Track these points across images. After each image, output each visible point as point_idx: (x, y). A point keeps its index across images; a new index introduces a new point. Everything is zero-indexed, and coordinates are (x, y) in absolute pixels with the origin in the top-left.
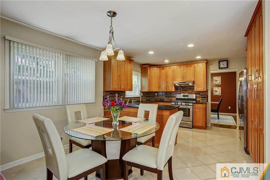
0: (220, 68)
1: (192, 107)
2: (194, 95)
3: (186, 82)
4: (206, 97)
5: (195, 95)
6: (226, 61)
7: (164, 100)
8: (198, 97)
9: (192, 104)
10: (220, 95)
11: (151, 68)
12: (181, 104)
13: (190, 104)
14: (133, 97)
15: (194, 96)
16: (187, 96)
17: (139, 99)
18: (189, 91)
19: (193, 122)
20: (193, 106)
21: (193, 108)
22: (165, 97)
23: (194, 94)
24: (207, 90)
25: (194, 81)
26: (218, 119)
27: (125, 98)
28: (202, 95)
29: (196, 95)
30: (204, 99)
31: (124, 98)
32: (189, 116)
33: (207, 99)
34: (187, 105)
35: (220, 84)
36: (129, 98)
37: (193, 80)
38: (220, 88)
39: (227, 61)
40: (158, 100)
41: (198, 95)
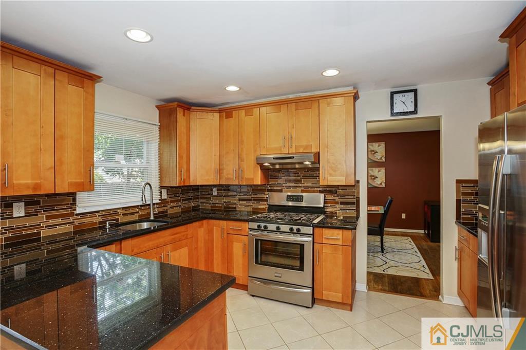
0: (392, 114)
1: (310, 239)
2: (320, 196)
3: (293, 157)
4: (353, 203)
5: (322, 195)
6: (413, 93)
7: (235, 208)
8: (330, 203)
9: (309, 230)
10: (384, 185)
11: (193, 115)
12: (278, 228)
13: (304, 229)
14: (119, 208)
15: (319, 200)
16: (300, 199)
17: (146, 212)
18: (306, 184)
19: (313, 288)
20: (313, 234)
21: (313, 243)
22: (240, 200)
23: (320, 192)
24: (358, 182)
25: (319, 152)
26: (383, 252)
27: (77, 215)
28: (343, 196)
29: (325, 196)
30: (349, 207)
31: (72, 214)
32: (301, 268)
33: (358, 211)
34: (295, 231)
35: (384, 160)
36: (98, 212)
37: (314, 150)
38: (383, 170)
39: (415, 91)
40: (222, 207)
41: (329, 197)
